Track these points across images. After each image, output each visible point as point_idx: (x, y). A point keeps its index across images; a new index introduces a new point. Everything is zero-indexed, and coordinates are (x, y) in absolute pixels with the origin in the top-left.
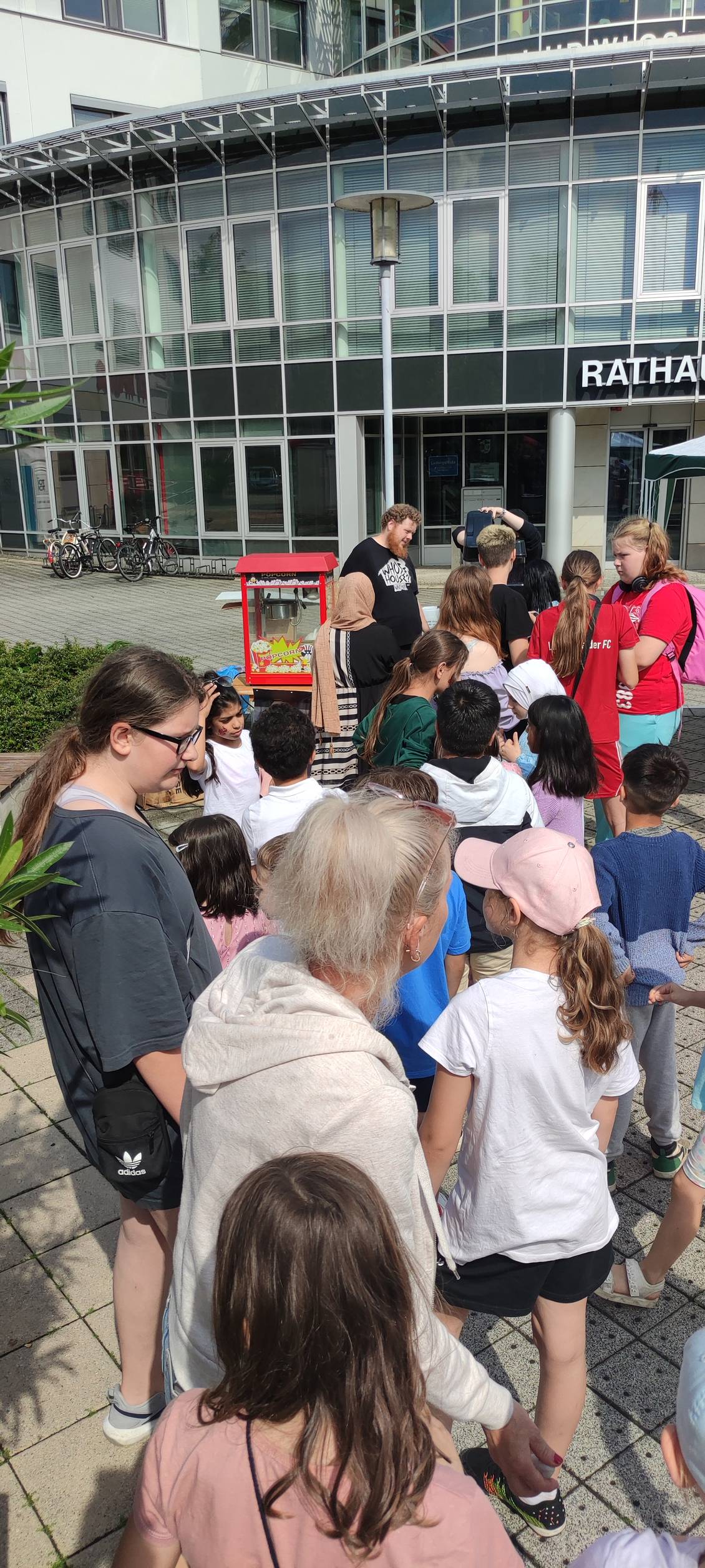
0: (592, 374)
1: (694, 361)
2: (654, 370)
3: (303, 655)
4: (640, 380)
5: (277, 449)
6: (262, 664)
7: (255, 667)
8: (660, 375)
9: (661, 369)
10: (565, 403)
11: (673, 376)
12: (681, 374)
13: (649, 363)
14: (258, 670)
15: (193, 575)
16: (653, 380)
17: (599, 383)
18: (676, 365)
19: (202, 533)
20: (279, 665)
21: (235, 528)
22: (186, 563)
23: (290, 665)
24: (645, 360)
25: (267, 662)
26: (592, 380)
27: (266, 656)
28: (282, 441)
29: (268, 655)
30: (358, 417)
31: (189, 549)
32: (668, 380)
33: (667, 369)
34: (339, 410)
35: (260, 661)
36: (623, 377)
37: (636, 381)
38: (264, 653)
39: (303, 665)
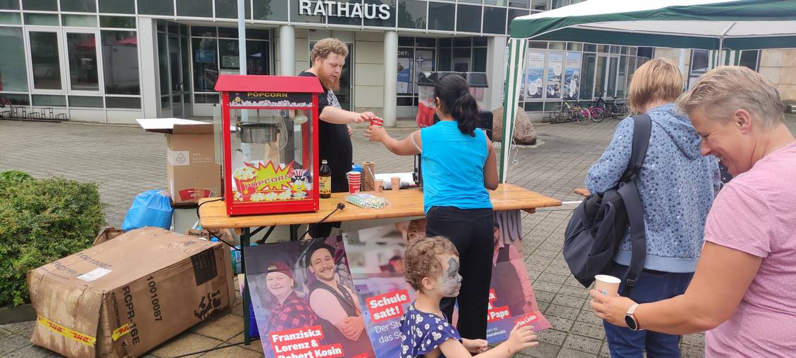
0: (305, 7)
1: (361, 7)
2: (340, 9)
3: (293, 180)
4: (332, 13)
5: (93, 36)
6: (246, 192)
7: (238, 196)
8: (343, 12)
9: (343, 9)
10: (289, 23)
11: (350, 14)
12: (354, 13)
13: (336, 5)
14: (241, 199)
15: (24, 119)
16: (339, 15)
17: (309, 13)
18: (351, 8)
19: (32, 90)
20: (266, 193)
21: (59, 87)
22: (19, 111)
23: (279, 192)
24: (334, 3)
25: (252, 190)
26: (305, 10)
27: (251, 183)
28: (96, 30)
29: (253, 182)
30: (153, 20)
31: (23, 101)
32: (347, 15)
33: (347, 9)
34: (139, 13)
35: (243, 189)
36: (322, 11)
37: (330, 14)
38: (249, 180)
39: (293, 192)
